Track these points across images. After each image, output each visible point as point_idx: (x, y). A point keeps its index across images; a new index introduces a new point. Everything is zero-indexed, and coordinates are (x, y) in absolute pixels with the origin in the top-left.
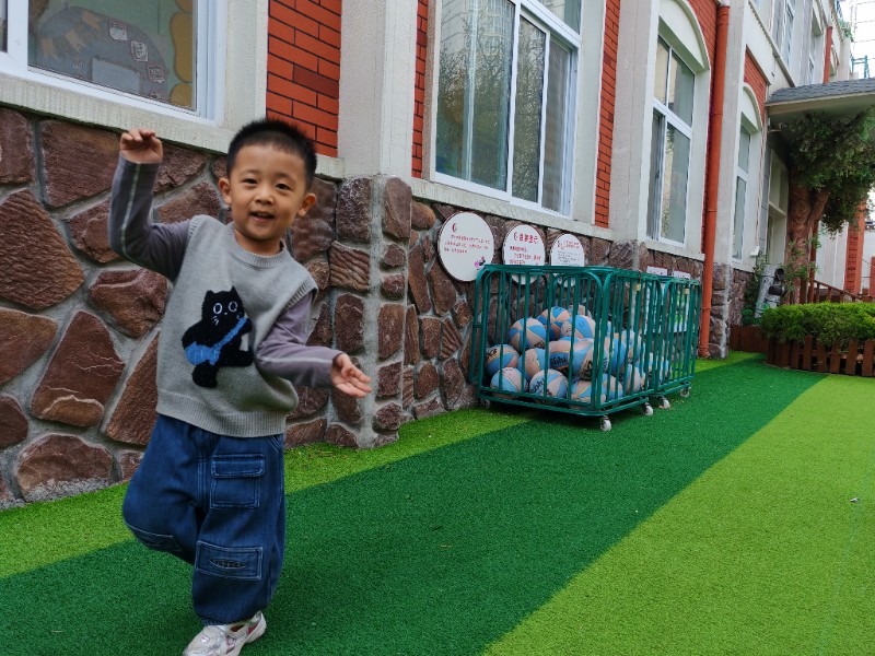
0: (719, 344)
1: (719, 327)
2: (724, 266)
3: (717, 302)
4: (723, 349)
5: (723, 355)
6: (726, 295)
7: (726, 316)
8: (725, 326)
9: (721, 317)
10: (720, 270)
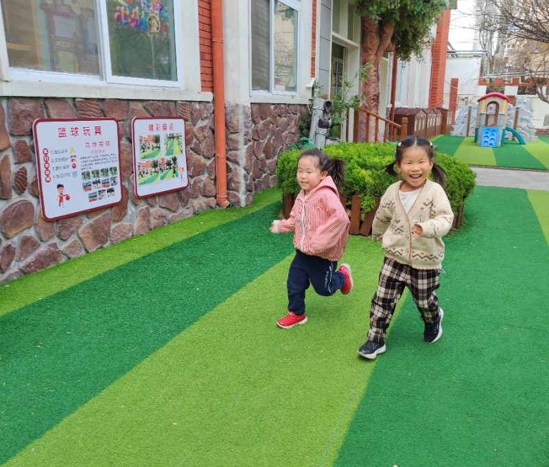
0: (237, 191)
1: (237, 174)
2: (237, 105)
3: (231, 146)
4: (242, 197)
5: (243, 204)
6: (240, 138)
7: (243, 161)
8: (243, 172)
9: (237, 163)
10: (232, 111)
